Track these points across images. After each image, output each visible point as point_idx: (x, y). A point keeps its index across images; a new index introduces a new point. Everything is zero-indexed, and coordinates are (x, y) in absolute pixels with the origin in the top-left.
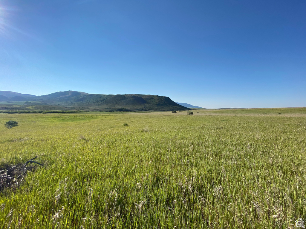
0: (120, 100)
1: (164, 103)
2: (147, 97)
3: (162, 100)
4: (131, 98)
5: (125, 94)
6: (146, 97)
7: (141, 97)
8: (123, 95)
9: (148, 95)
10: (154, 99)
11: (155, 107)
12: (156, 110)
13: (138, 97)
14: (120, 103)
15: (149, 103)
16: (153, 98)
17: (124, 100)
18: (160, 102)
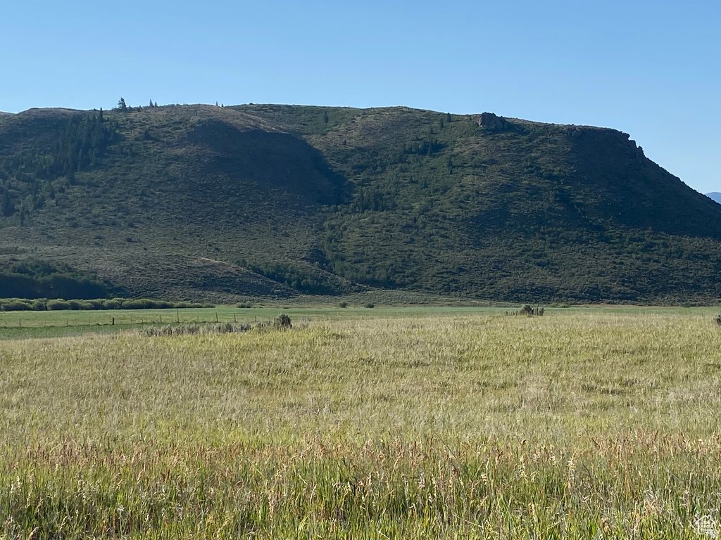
0: (54, 171)
1: (563, 198)
2: (368, 131)
3: (535, 170)
4: (181, 143)
5: (124, 109)
6: (355, 138)
7: (291, 138)
8: (96, 119)
9: (380, 112)
10: (439, 161)
11: (443, 256)
12: (447, 290)
13: (256, 133)
14: (39, 205)
15: (378, 203)
16: (436, 148)
17: (98, 175)
18: (507, 188)
